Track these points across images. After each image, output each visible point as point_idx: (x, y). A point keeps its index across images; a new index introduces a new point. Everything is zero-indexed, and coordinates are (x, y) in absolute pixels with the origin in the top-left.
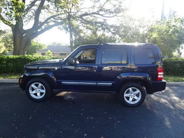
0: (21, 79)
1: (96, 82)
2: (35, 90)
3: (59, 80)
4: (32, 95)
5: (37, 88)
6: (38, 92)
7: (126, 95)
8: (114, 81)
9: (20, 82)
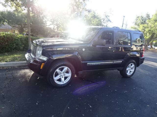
0: (43, 64)
1: (113, 61)
2: (59, 75)
4: (56, 81)
6: (63, 77)
7: (127, 69)
8: (123, 59)
9: (41, 68)
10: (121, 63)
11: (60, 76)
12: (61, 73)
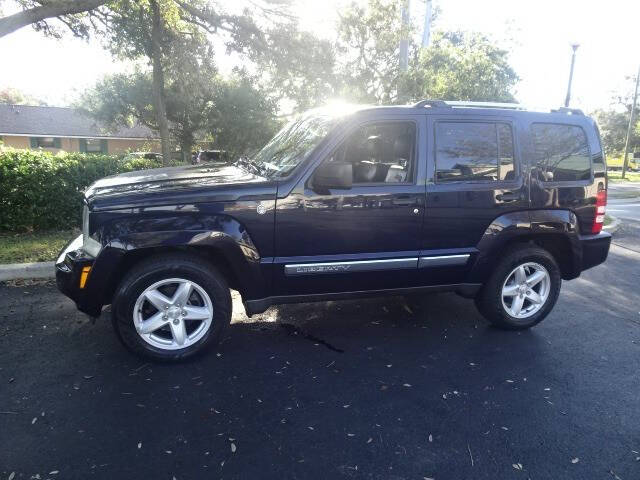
0: (87, 269)
1: (416, 253)
2: (162, 314)
3: (274, 256)
4: (147, 337)
5: (171, 303)
6: (176, 322)
7: (506, 291)
8: (475, 246)
9: (82, 285)
10: (464, 262)
11: (164, 318)
12: (169, 306)
